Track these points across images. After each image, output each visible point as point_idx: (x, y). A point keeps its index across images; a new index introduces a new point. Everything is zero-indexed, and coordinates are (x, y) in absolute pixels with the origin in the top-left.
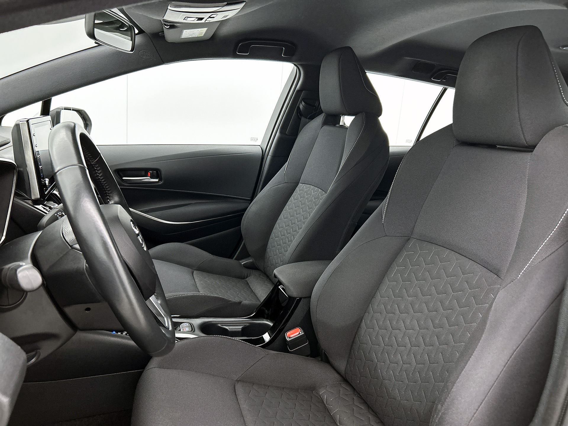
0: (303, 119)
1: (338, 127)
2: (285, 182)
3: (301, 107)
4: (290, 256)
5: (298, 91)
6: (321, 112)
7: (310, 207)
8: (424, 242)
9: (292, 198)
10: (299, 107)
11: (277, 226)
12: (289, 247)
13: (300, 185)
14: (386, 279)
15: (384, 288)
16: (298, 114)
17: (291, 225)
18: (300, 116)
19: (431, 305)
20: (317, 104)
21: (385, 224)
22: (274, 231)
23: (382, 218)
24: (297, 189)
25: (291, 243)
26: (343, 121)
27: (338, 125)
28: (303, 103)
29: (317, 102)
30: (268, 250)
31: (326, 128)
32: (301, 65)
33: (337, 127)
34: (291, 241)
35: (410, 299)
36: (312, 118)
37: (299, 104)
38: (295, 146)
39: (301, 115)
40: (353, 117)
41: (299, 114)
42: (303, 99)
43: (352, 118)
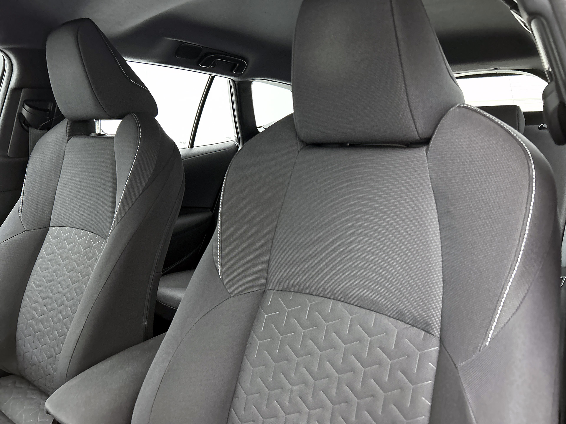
0: (33, 132)
1: (94, 137)
2: (24, 230)
3: (25, 113)
4: (67, 361)
5: (14, 90)
6: (60, 118)
7: (80, 262)
8: (289, 293)
9: (42, 252)
10: (21, 115)
11: (26, 300)
12: (63, 345)
13: (52, 229)
14: (247, 364)
15: (246, 379)
16: (21, 123)
17: (51, 295)
18: (26, 127)
19: (334, 392)
20: (50, 107)
21: (224, 280)
22: (23, 310)
23: (217, 270)
24: (49, 236)
25: (64, 338)
26: (100, 127)
27: (93, 135)
28: (27, 107)
29: (50, 105)
30: (20, 342)
31: (75, 140)
32: (10, 50)
33: (92, 137)
34: (64, 335)
35: (295, 388)
36: (48, 128)
37: (21, 109)
38: (28, 172)
39: (28, 125)
40: (120, 121)
41: (23, 124)
42: (26, 102)
43: (117, 123)
